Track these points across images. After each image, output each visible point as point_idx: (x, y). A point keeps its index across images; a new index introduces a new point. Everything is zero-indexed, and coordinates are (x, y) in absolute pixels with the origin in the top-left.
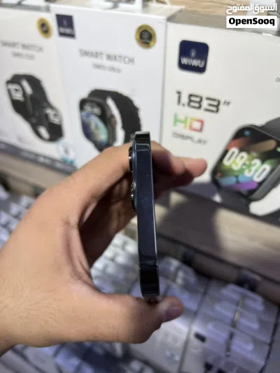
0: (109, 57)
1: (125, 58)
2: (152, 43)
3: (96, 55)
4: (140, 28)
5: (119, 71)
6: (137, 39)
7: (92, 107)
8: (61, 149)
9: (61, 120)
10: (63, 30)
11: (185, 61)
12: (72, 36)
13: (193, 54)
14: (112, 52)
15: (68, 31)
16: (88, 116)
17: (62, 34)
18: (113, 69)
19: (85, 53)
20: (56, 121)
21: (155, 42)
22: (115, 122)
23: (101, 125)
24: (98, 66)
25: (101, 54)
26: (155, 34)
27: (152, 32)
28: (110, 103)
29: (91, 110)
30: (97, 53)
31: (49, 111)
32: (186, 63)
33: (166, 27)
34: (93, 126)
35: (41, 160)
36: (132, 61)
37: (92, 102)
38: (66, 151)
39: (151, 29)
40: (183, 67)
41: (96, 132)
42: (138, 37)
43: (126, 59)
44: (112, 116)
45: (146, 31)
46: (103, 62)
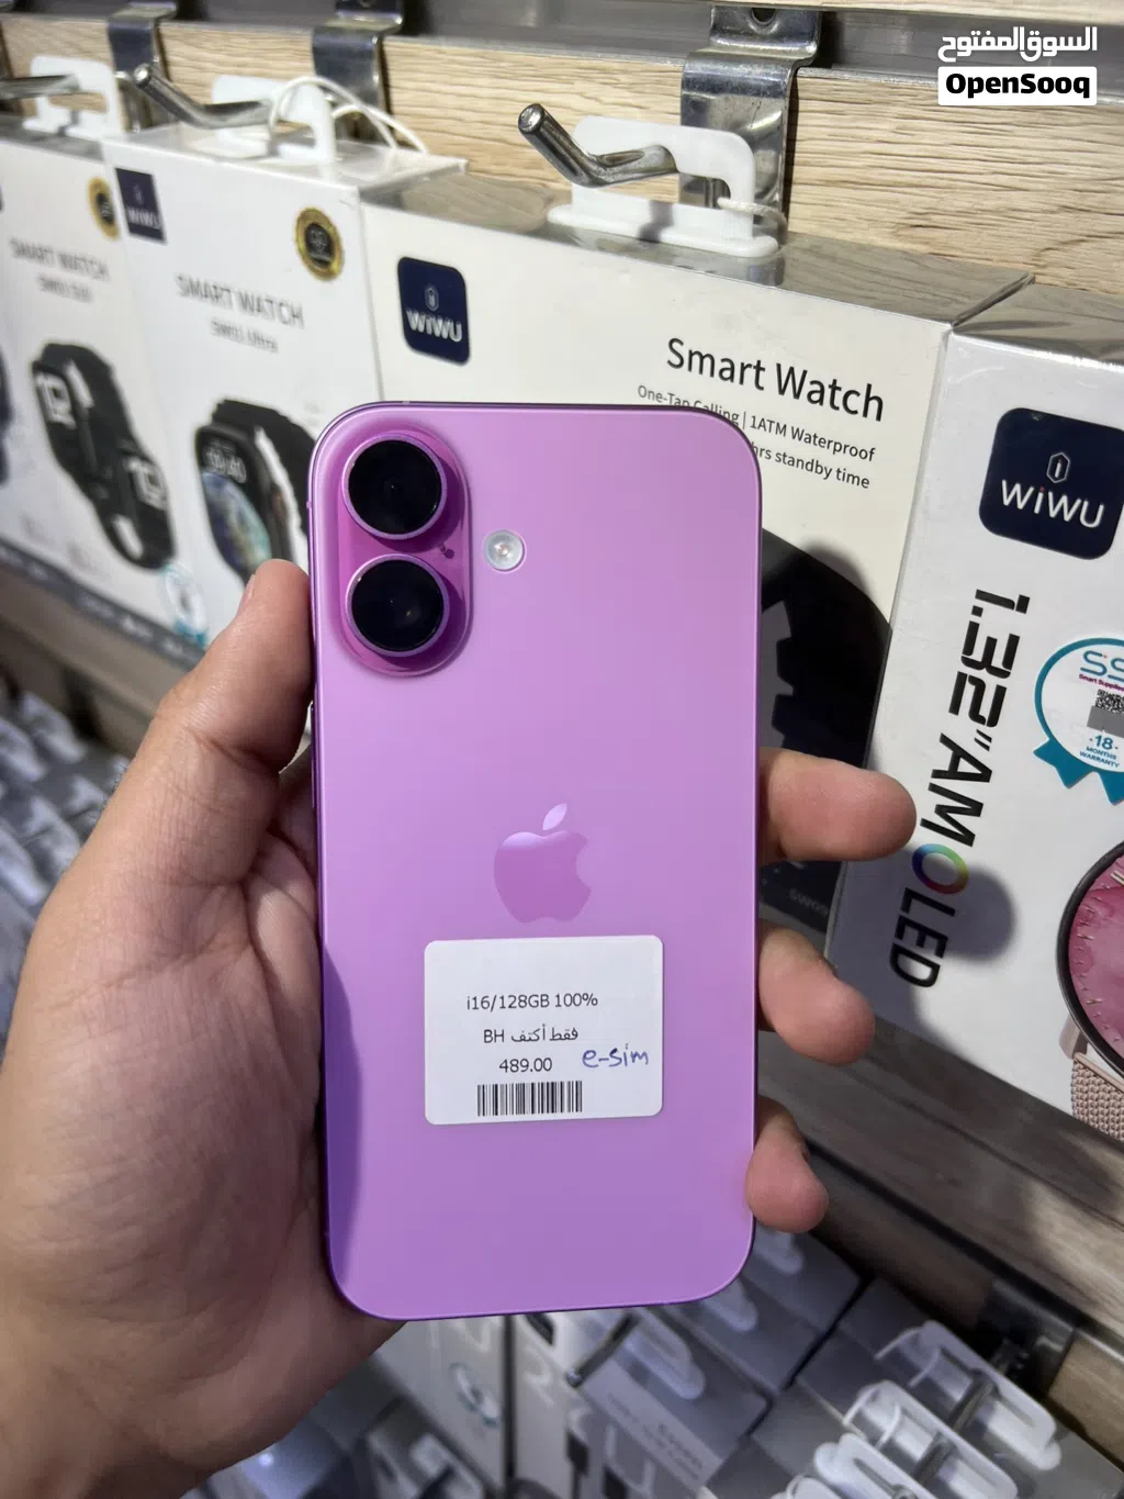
0: (246, 303)
1: (281, 304)
2: (334, 266)
3: (214, 294)
4: (304, 216)
5: (273, 346)
6: (300, 250)
7: (226, 456)
8: (173, 595)
9: (164, 498)
10: (135, 215)
11: (417, 321)
12: (155, 233)
13: (432, 301)
14: (256, 289)
15: (146, 219)
16: (218, 484)
18: (257, 339)
19: (192, 289)
20: (154, 499)
21: (341, 263)
22: (284, 507)
23: (252, 518)
24: (224, 330)
25: (228, 291)
26: (338, 239)
27: (330, 230)
28: (264, 444)
29: (222, 466)
30: (215, 287)
31: (135, 465)
32: (421, 329)
33: (361, 215)
34: (233, 519)
35: (129, 624)
36: (296, 315)
37: (224, 438)
38: (184, 603)
39: (327, 219)
41: (242, 538)
42: (302, 245)
43: (285, 311)
44: (275, 489)
45: (315, 226)
46: (234, 315)
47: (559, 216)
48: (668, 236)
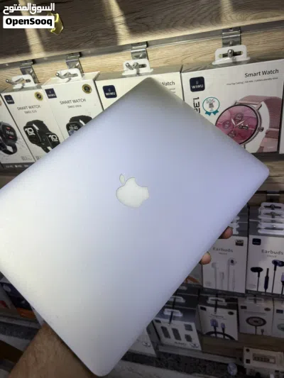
0: (74, 101)
1: (81, 99)
3: (68, 102)
4: (84, 86)
5: (81, 106)
7: (73, 127)
10: (50, 95)
11: (107, 94)
12: (55, 97)
14: (75, 99)
15: (52, 95)
17: (49, 97)
18: (77, 106)
19: (63, 103)
21: (91, 90)
24: (71, 107)
25: (70, 101)
26: (90, 87)
28: (81, 121)
36: (84, 100)
37: (72, 124)
39: (88, 85)
40: (107, 97)
42: (84, 90)
45: (86, 86)
46: (72, 104)
47: (124, 74)
48: (140, 72)
